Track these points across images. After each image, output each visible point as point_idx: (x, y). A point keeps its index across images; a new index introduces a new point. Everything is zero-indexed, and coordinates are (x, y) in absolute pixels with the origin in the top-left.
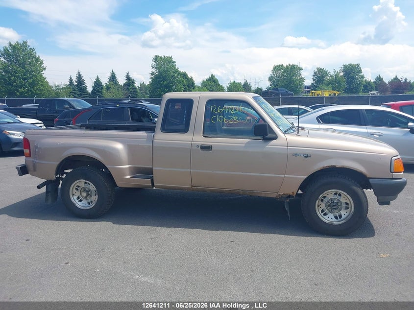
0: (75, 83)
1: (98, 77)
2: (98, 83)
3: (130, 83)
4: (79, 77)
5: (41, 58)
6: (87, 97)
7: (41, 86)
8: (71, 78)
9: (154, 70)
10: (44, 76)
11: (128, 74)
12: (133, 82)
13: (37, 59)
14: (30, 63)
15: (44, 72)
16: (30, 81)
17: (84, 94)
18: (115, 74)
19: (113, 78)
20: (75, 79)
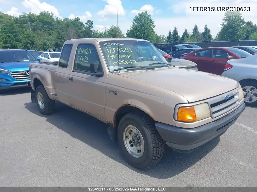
0: (172, 34)
1: (186, 29)
2: (186, 33)
3: (207, 32)
4: (175, 30)
5: (153, 20)
6: (178, 42)
7: (152, 37)
8: (170, 31)
9: (225, 22)
10: (154, 30)
11: (206, 26)
12: (209, 31)
13: (151, 21)
14: (147, 24)
15: (154, 28)
16: (146, 34)
17: (176, 41)
18: (197, 26)
19: (196, 29)
20: (172, 32)
